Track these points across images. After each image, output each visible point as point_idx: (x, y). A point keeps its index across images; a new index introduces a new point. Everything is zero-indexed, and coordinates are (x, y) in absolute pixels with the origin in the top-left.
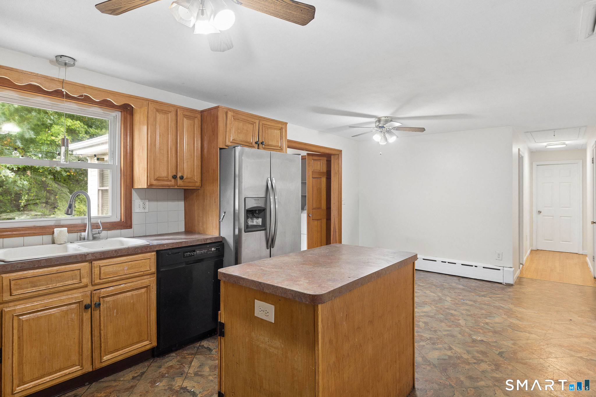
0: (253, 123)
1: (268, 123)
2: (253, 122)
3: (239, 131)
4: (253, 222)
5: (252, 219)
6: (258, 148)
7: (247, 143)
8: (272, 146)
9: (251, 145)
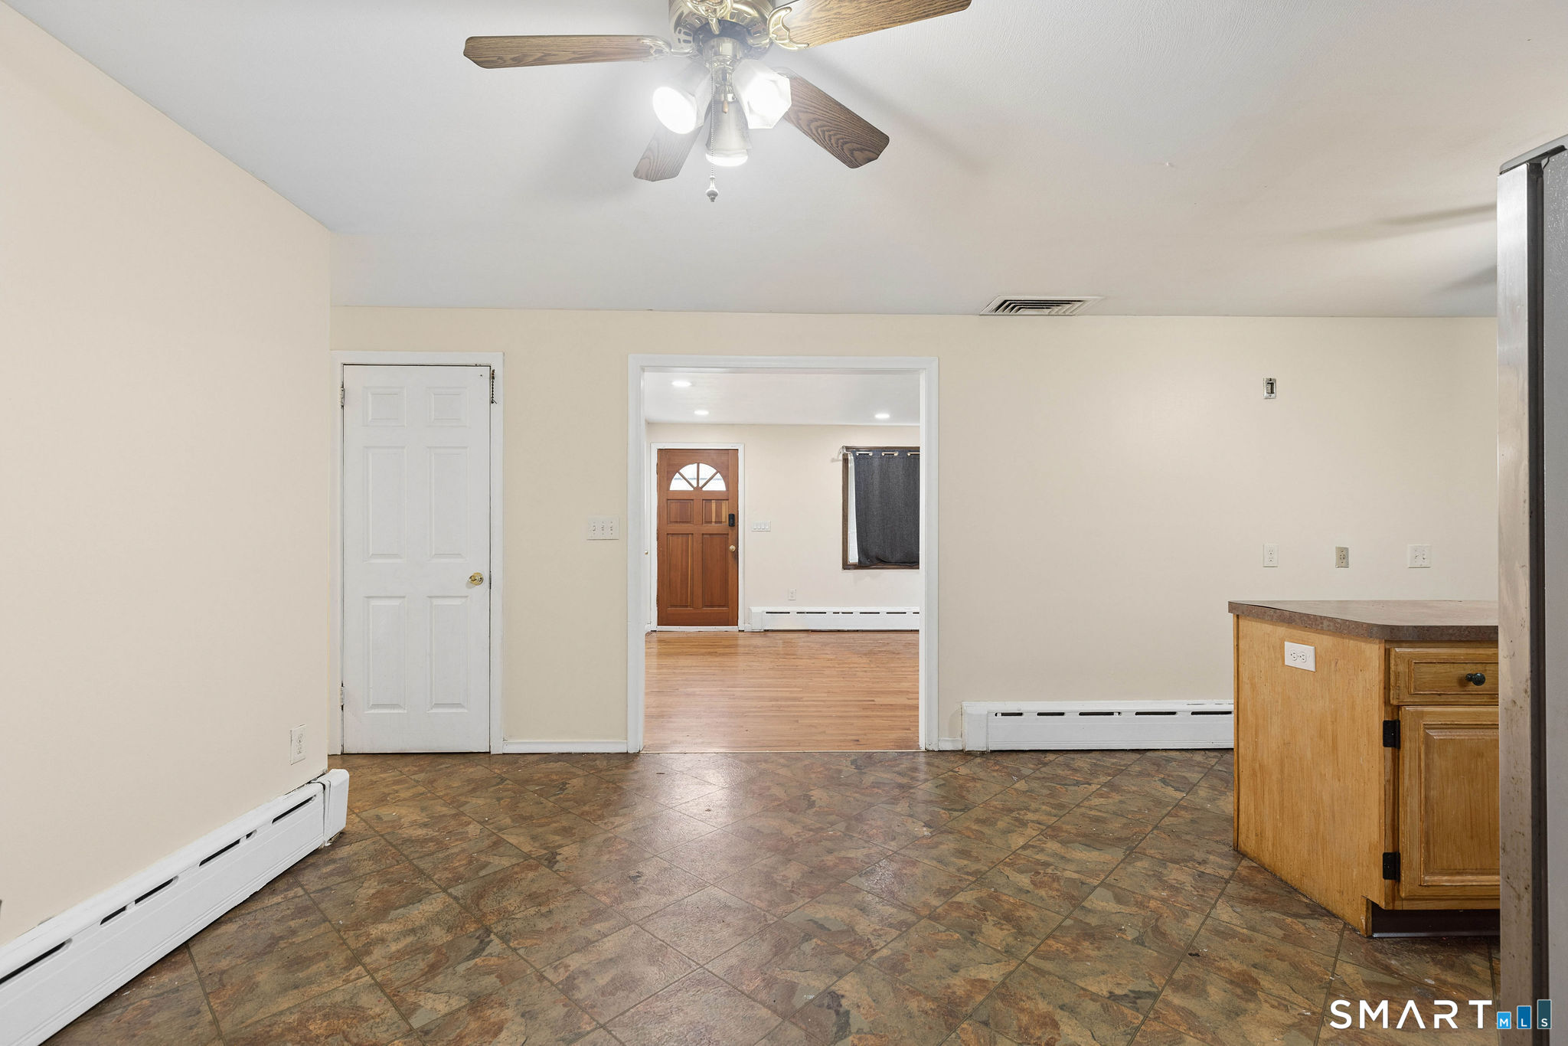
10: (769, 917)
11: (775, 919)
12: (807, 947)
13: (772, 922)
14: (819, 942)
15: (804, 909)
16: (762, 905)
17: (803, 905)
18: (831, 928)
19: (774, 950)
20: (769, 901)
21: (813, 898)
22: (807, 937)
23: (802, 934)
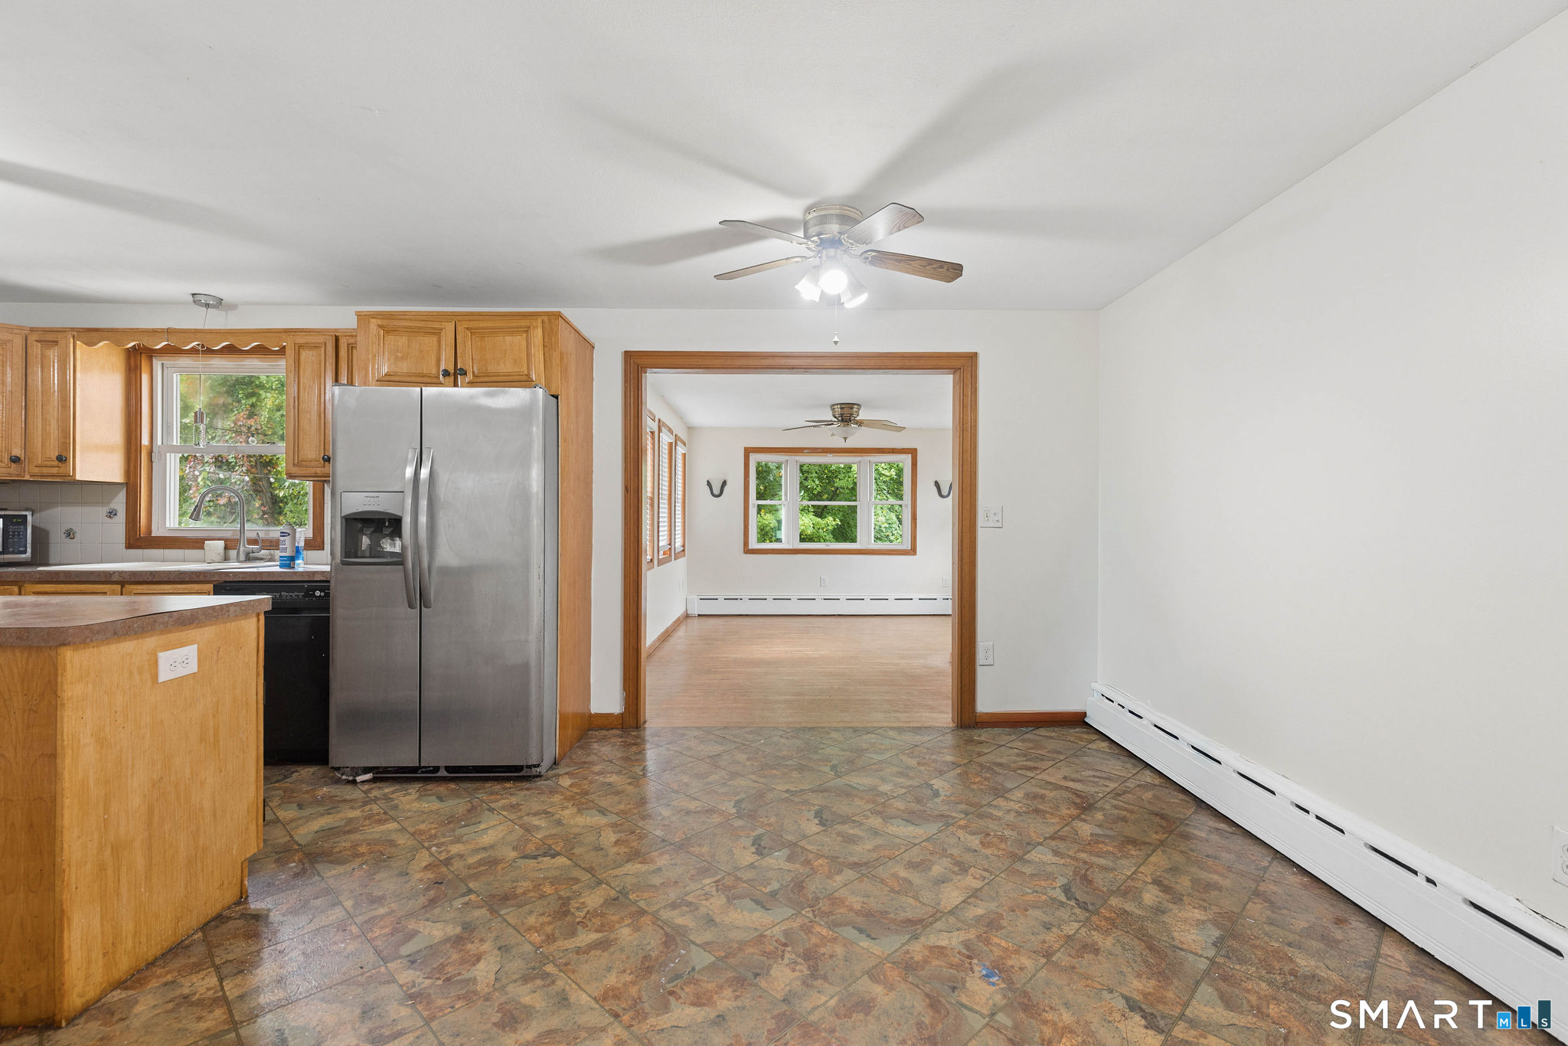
0: (437, 333)
1: (481, 324)
2: (435, 329)
3: (399, 355)
4: (395, 547)
5: (393, 540)
6: (456, 385)
7: (423, 376)
8: (498, 376)
9: (435, 380)
10: (810, 915)
11: (804, 912)
12: (775, 885)
13: (807, 910)
14: (763, 889)
15: (773, 921)
16: (818, 929)
17: (774, 926)
18: (750, 902)
19: (804, 884)
20: (812, 933)
21: (762, 936)
22: (773, 894)
23: (778, 896)
